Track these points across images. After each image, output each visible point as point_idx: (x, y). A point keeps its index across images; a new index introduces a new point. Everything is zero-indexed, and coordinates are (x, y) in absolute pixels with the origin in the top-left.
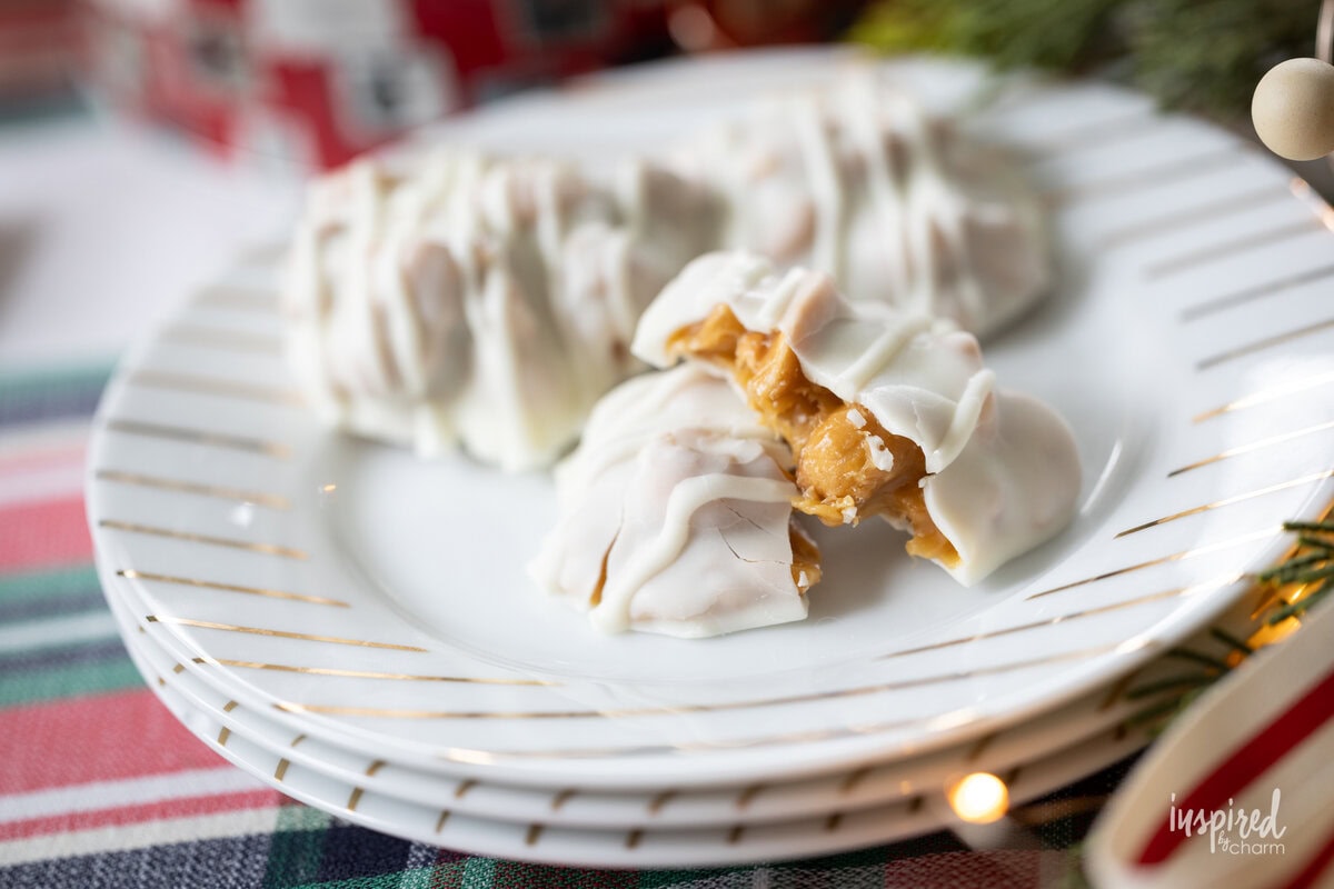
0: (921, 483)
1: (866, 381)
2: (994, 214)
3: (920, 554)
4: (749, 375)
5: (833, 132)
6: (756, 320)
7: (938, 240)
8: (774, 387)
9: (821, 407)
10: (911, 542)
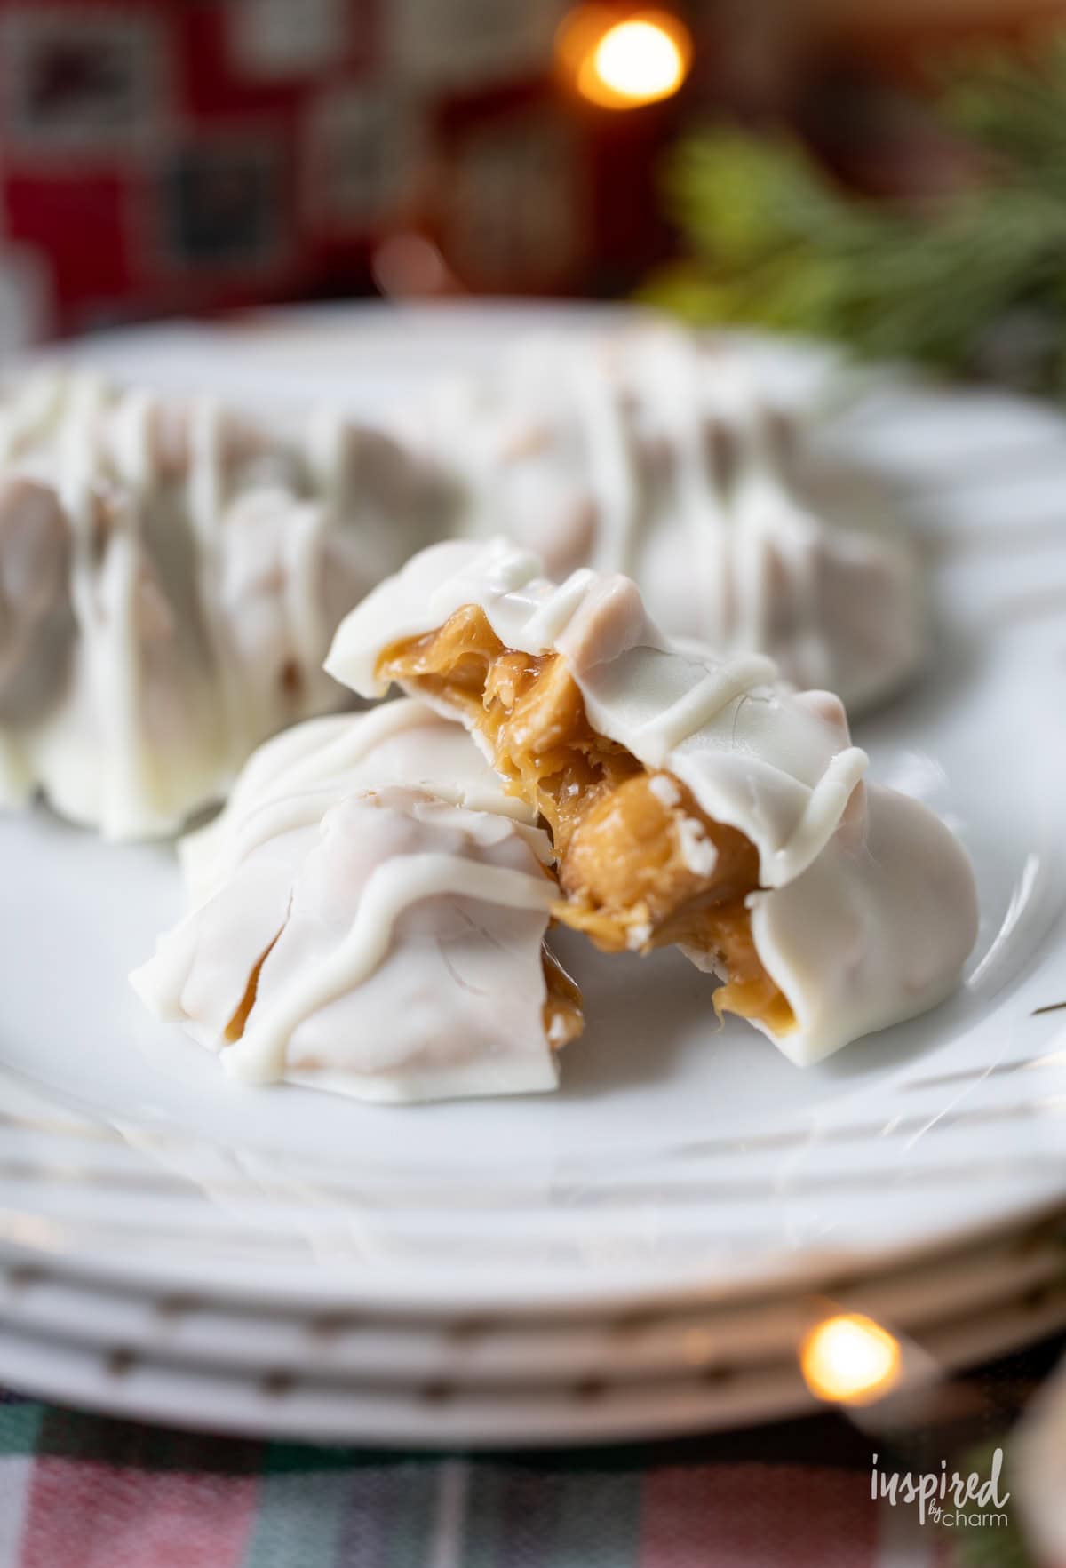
0: (751, 901)
1: (681, 736)
2: (857, 548)
3: (735, 1010)
4: (501, 715)
5: (629, 407)
6: (522, 635)
7: (776, 572)
8: (542, 733)
9: (607, 772)
10: (723, 990)
